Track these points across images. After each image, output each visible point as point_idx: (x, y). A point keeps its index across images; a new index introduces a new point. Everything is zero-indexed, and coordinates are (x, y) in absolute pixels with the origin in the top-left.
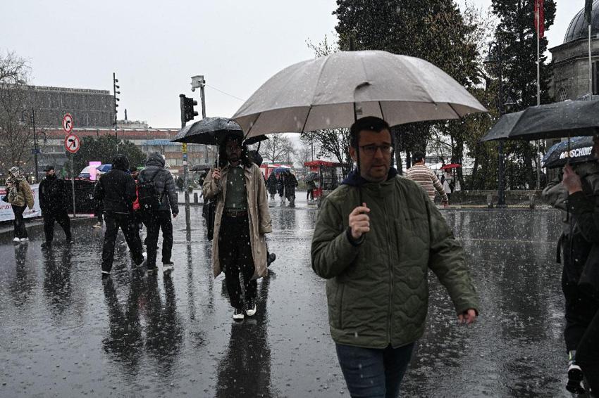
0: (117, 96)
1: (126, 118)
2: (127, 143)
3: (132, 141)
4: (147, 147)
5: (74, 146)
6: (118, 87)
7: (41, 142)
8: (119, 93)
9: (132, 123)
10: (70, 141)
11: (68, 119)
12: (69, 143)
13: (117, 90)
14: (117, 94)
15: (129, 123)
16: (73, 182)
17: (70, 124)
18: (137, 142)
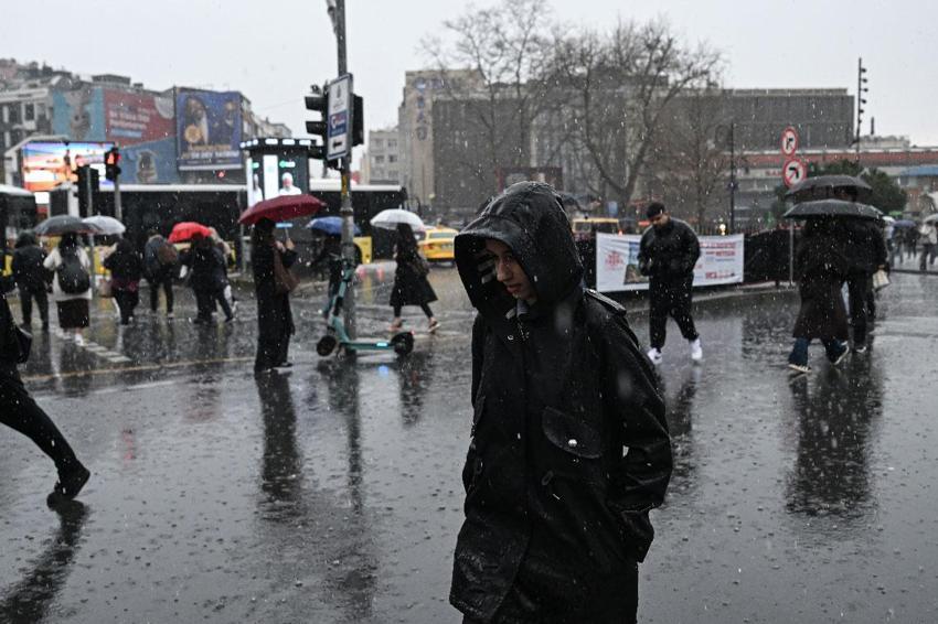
0: (864, 95)
1: (872, 132)
2: (874, 172)
3: (881, 169)
4: (905, 178)
5: (797, 176)
6: (865, 81)
7: (740, 173)
8: (866, 90)
9: (883, 140)
10: (791, 169)
11: (790, 135)
12: (789, 173)
13: (864, 86)
14: (862, 92)
15: (877, 140)
16: (792, 233)
17: (793, 144)
18: (891, 171)
